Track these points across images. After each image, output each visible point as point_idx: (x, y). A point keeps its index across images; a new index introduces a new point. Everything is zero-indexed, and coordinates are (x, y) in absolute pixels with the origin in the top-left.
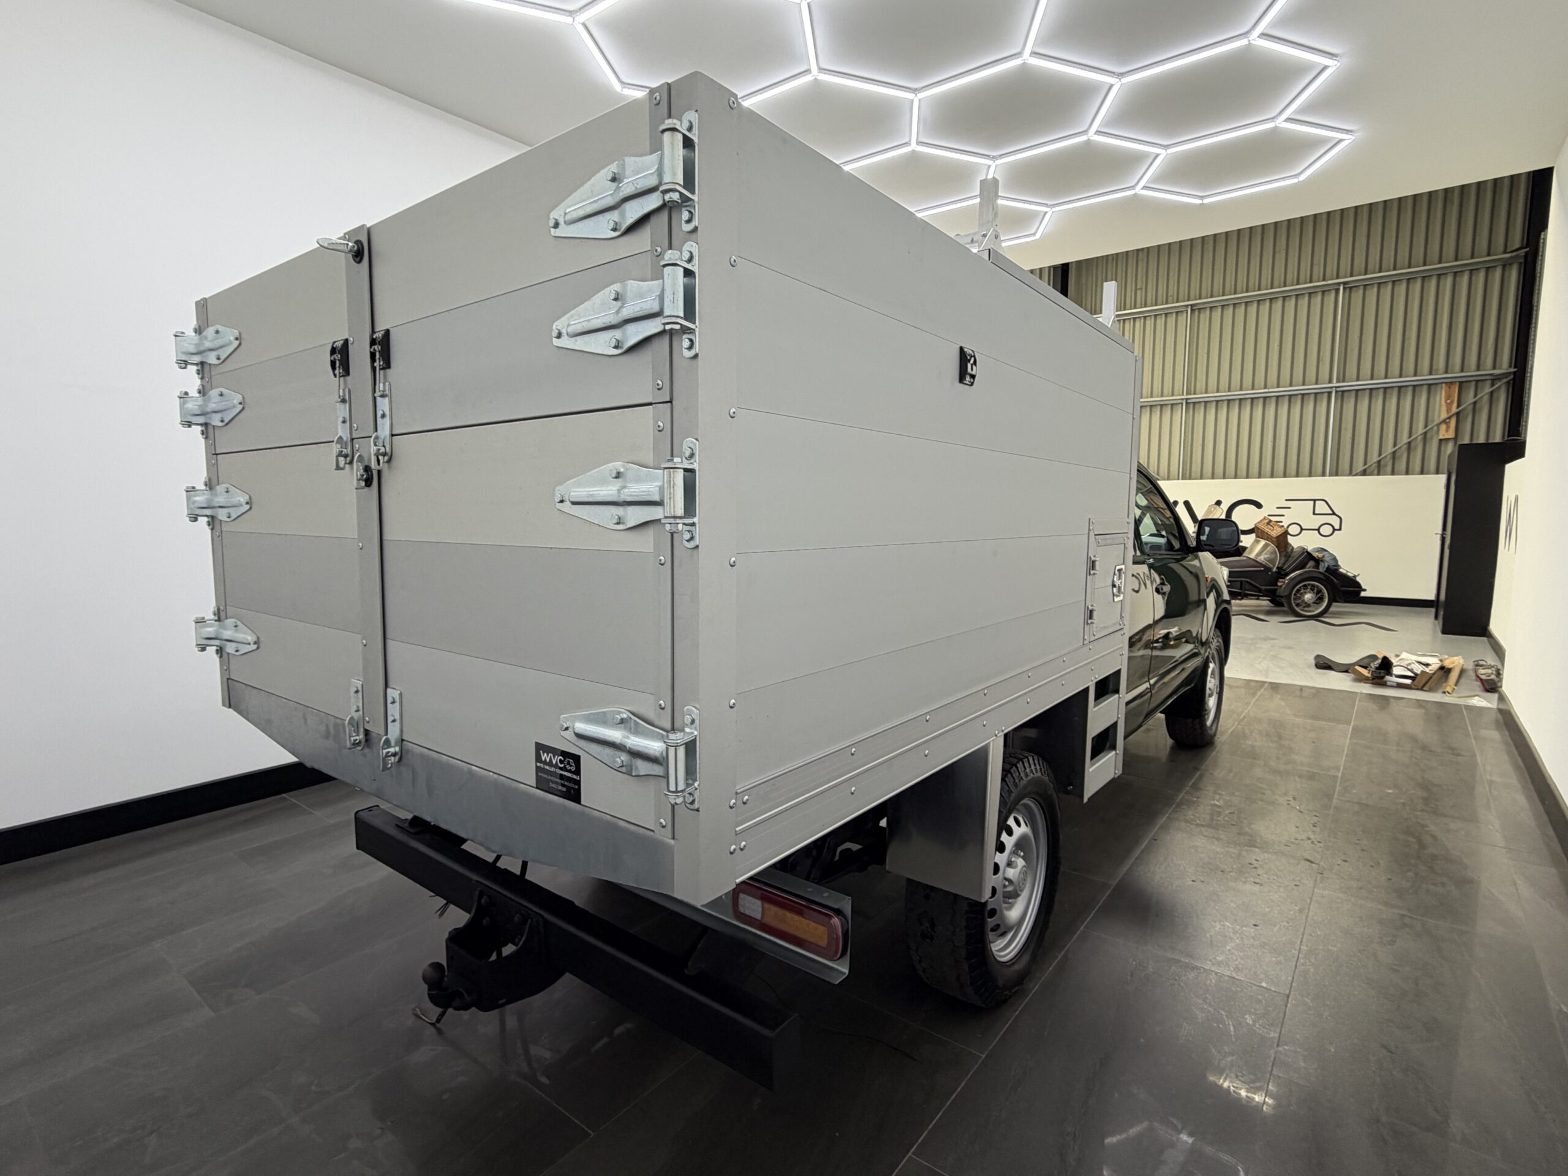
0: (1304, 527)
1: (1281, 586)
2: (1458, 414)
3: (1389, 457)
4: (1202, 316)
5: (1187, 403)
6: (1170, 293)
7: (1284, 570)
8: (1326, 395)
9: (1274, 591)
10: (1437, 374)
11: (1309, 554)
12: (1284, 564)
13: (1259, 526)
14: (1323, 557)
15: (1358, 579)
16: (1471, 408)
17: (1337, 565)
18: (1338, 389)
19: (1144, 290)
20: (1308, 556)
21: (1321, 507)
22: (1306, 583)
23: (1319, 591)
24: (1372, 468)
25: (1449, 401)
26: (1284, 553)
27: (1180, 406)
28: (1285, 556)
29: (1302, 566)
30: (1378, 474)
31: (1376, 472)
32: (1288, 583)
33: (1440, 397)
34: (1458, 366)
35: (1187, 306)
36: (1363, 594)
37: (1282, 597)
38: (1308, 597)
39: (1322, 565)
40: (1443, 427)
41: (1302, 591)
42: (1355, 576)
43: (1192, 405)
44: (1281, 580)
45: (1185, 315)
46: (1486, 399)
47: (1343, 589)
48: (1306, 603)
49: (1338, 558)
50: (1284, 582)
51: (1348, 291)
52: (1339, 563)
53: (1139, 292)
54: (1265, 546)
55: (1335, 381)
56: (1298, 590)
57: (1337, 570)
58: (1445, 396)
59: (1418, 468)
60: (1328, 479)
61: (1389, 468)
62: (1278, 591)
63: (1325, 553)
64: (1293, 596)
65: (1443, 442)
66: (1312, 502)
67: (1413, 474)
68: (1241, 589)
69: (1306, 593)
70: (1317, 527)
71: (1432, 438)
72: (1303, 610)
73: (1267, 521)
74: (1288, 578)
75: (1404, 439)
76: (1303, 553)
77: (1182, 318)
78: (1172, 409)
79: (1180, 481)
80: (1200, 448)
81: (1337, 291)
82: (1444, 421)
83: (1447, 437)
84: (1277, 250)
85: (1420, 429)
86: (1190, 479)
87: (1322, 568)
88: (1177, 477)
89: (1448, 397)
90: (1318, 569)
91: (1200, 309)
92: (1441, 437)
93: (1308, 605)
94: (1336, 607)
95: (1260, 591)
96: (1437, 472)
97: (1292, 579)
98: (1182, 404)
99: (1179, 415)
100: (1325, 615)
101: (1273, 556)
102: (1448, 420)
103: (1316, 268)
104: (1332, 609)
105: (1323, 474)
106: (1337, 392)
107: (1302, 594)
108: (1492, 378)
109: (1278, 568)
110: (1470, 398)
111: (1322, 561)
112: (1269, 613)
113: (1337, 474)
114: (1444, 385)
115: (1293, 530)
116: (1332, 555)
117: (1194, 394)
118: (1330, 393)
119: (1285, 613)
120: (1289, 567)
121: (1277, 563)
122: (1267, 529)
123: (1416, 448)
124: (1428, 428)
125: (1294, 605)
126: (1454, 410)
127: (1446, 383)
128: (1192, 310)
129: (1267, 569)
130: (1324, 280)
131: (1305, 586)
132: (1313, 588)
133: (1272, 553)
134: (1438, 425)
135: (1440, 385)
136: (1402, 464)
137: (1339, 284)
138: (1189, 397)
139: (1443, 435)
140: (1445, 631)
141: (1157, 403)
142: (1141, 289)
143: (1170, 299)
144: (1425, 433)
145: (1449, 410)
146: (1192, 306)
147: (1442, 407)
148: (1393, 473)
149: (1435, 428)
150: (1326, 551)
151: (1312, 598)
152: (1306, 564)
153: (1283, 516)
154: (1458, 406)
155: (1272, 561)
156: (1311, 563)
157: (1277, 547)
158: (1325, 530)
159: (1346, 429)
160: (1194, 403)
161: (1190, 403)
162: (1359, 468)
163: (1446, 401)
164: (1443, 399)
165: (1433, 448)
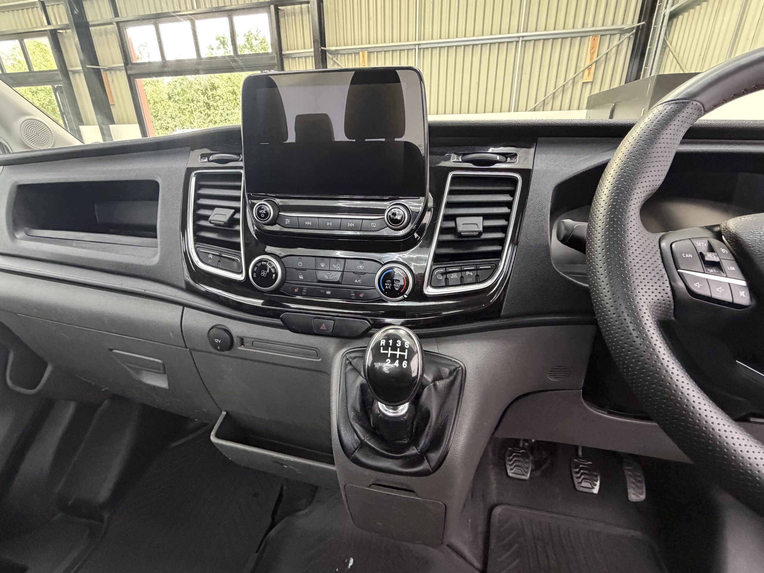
2: (596, 62)
3: (550, 97)
5: (419, 49)
8: (515, 43)
10: (588, 28)
16: (604, 57)
18: (523, 39)
24: (540, 104)
31: (542, 109)
33: (587, 47)
34: (601, 22)
40: (587, 72)
43: (422, 51)
46: (614, 50)
55: (521, 31)
59: (567, 106)
61: (550, 106)
82: (586, 68)
83: (587, 81)
96: (579, 108)
98: (415, 49)
99: (413, 59)
102: (590, 67)
105: (509, 111)
106: (522, 41)
108: (621, 31)
113: (517, 111)
114: (590, 37)
117: (424, 40)
118: (517, 42)
124: (577, 73)
127: (592, 35)
134: (583, 71)
135: (587, 39)
136: (558, 103)
138: (421, 42)
139: (586, 77)
141: (397, 48)
144: (574, 78)
145: (591, 60)
148: (552, 109)
159: (526, 74)
160: (424, 49)
161: (421, 48)
162: (532, 105)
163: (591, 50)
164: (589, 49)
165: (578, 90)
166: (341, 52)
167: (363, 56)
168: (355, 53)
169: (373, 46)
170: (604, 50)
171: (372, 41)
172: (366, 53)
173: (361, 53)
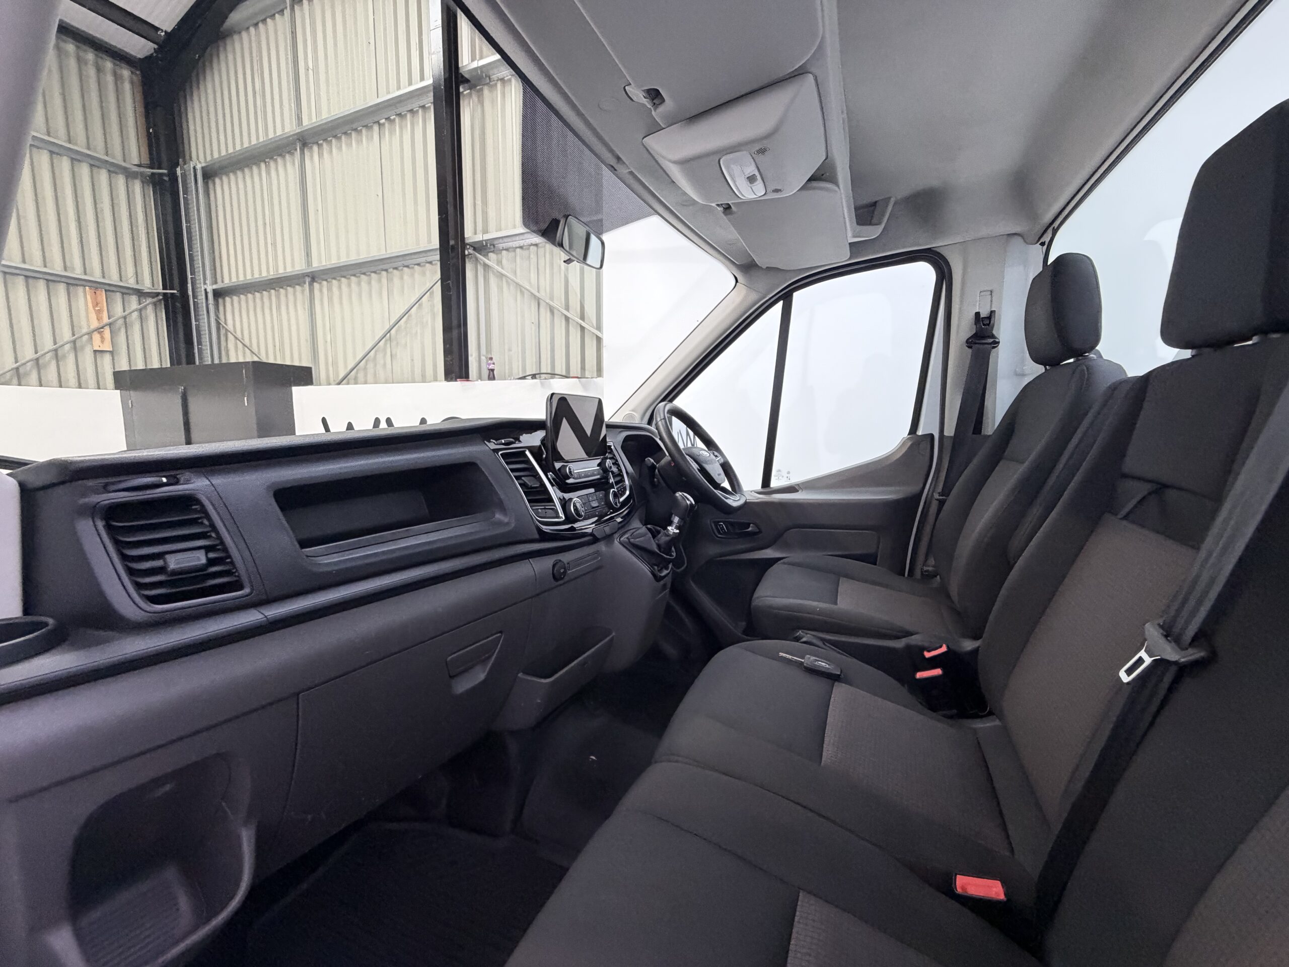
2: (110, 325)
3: (30, 364)
10: (75, 274)
24: (8, 376)
25: (98, 308)
40: (96, 336)
58: (93, 303)
59: (73, 381)
65: (98, 354)
67: (67, 388)
71: (83, 348)
82: (95, 331)
83: (103, 349)
89: (96, 304)
92: (95, 348)
96: (99, 387)
102: (100, 330)
110: (118, 310)
114: (86, 287)
123: (65, 356)
124: (77, 335)
126: (105, 319)
127: (89, 287)
134: (90, 334)
136: (51, 373)
139: (99, 344)
144: (74, 342)
145: (99, 319)
147: (89, 312)
148: (41, 385)
149: (86, 337)
154: (109, 316)
163: (94, 307)
164: (90, 305)
165: (87, 358)
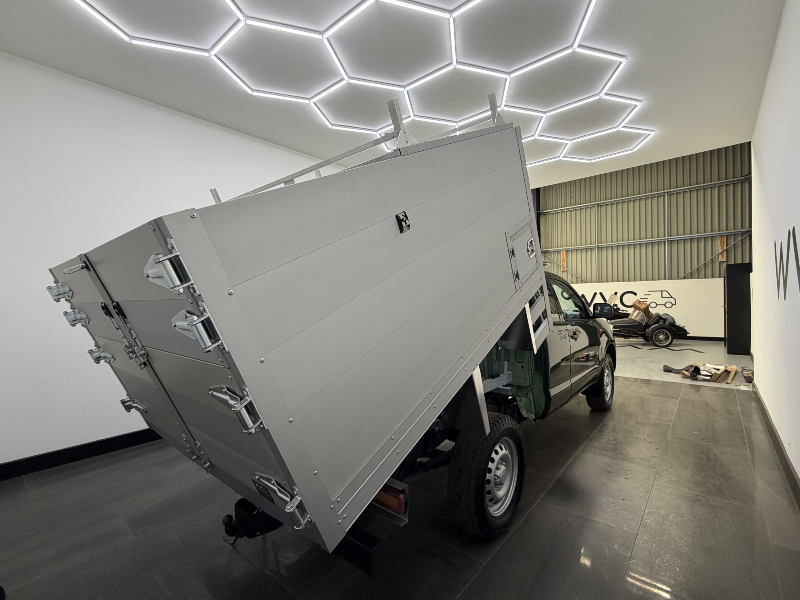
0: (658, 304)
1: (648, 332)
2: (727, 250)
3: (696, 270)
4: (602, 209)
5: (598, 248)
6: (587, 199)
7: (649, 324)
8: (663, 243)
9: (645, 334)
10: (715, 232)
11: (660, 317)
12: (648, 321)
13: (635, 304)
14: (667, 317)
15: (685, 328)
16: (733, 247)
17: (674, 322)
18: (668, 240)
19: (574, 198)
20: (659, 318)
21: (665, 295)
22: (660, 330)
23: (666, 334)
24: (689, 275)
25: (722, 244)
26: (648, 316)
27: (595, 249)
28: (649, 318)
29: (657, 322)
30: (691, 278)
31: (690, 277)
32: (651, 331)
33: (718, 242)
34: (725, 228)
35: (595, 204)
36: (688, 335)
37: (649, 337)
38: (661, 337)
39: (666, 321)
40: (720, 256)
41: (658, 334)
42: (683, 327)
43: (600, 248)
44: (647, 329)
45: (594, 208)
46: (740, 243)
47: (678, 333)
48: (660, 340)
49: (674, 318)
50: (649, 330)
51: (669, 195)
52: (675, 321)
53: (572, 199)
54: (639, 313)
55: (667, 236)
56: (656, 334)
57: (675, 324)
58: (720, 242)
59: (710, 275)
60: (667, 281)
61: (696, 276)
62: (646, 334)
63: (668, 316)
64: (654, 337)
65: (721, 263)
66: (661, 292)
67: (708, 278)
68: (628, 334)
69: (660, 335)
70: (664, 304)
71: (715, 261)
72: (659, 343)
73: (639, 301)
74: (651, 328)
75: (702, 262)
76: (657, 316)
77: (593, 210)
78: (591, 250)
79: (597, 283)
80: (605, 268)
81: (664, 196)
82: (721, 253)
83: (722, 261)
84: (634, 179)
85: (709, 257)
86: (602, 282)
87: (667, 323)
88: (595, 282)
89: (722, 242)
90: (665, 323)
91: (601, 206)
92: (720, 261)
93: (662, 341)
94: (675, 342)
95: (638, 334)
96: (720, 277)
97: (653, 329)
98: (596, 248)
99: (595, 253)
100: (670, 346)
101: (643, 318)
102: (722, 253)
103: (653, 186)
104: (673, 343)
105: (665, 279)
106: (668, 241)
107: (658, 335)
108: (742, 233)
109: (645, 323)
111: (667, 320)
112: (644, 345)
113: (671, 279)
114: (719, 237)
115: (653, 305)
116: (672, 317)
117: (601, 243)
118: (665, 242)
119: (651, 345)
120: (651, 323)
121: (645, 321)
122: (638, 305)
123: (708, 266)
124: (713, 257)
125: (655, 341)
126: (725, 248)
127: (720, 236)
128: (597, 206)
129: (641, 324)
130: (658, 191)
131: (659, 332)
132: (663, 333)
133: (642, 317)
134: (718, 255)
135: (717, 237)
136: (702, 273)
137: (665, 193)
138: (599, 245)
139: (721, 259)
140: (729, 353)
141: (584, 248)
142: (573, 197)
143: (587, 202)
144: (712, 259)
145: (722, 248)
146: (597, 204)
147: (719, 247)
148: (698, 278)
149: (717, 257)
150: (668, 315)
151: (663, 337)
152: (659, 321)
153: (647, 298)
154: (727, 246)
155: (643, 320)
156: (662, 321)
157: (644, 313)
158: (669, 305)
159: (674, 258)
160: (601, 248)
161: (599, 248)
162: (683, 276)
163: (720, 244)
164: (719, 243)
165: (717, 266)
166: (549, 251)
167: (563, 253)
168: (558, 252)
169: (569, 248)
170: (732, 242)
171: (568, 245)
172: (565, 252)
173: (561, 252)
